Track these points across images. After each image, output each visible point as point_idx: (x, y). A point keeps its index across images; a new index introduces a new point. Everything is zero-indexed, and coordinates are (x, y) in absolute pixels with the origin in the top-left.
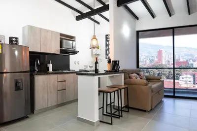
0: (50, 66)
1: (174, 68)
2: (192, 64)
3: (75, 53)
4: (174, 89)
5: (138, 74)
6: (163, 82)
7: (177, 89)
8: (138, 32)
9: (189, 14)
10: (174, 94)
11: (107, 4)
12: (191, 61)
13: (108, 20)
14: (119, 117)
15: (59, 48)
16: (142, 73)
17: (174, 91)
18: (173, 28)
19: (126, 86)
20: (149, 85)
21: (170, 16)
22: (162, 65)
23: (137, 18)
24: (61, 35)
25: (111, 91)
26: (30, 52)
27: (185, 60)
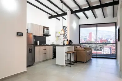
0: (38, 42)
1: (97, 44)
2: (110, 41)
3: (49, 35)
4: (97, 54)
5: (80, 46)
6: (92, 50)
7: (98, 54)
8: (80, 25)
9: (104, 18)
10: (97, 56)
11: (66, 12)
12: (109, 39)
13: (66, 19)
14: (73, 64)
15: (43, 34)
16: (82, 46)
17: (97, 55)
18: (97, 24)
19: (75, 51)
20: (86, 51)
21: (96, 18)
22: (91, 41)
23: (80, 19)
24: (44, 27)
25: (71, 52)
26: (34, 36)
27: (106, 39)
